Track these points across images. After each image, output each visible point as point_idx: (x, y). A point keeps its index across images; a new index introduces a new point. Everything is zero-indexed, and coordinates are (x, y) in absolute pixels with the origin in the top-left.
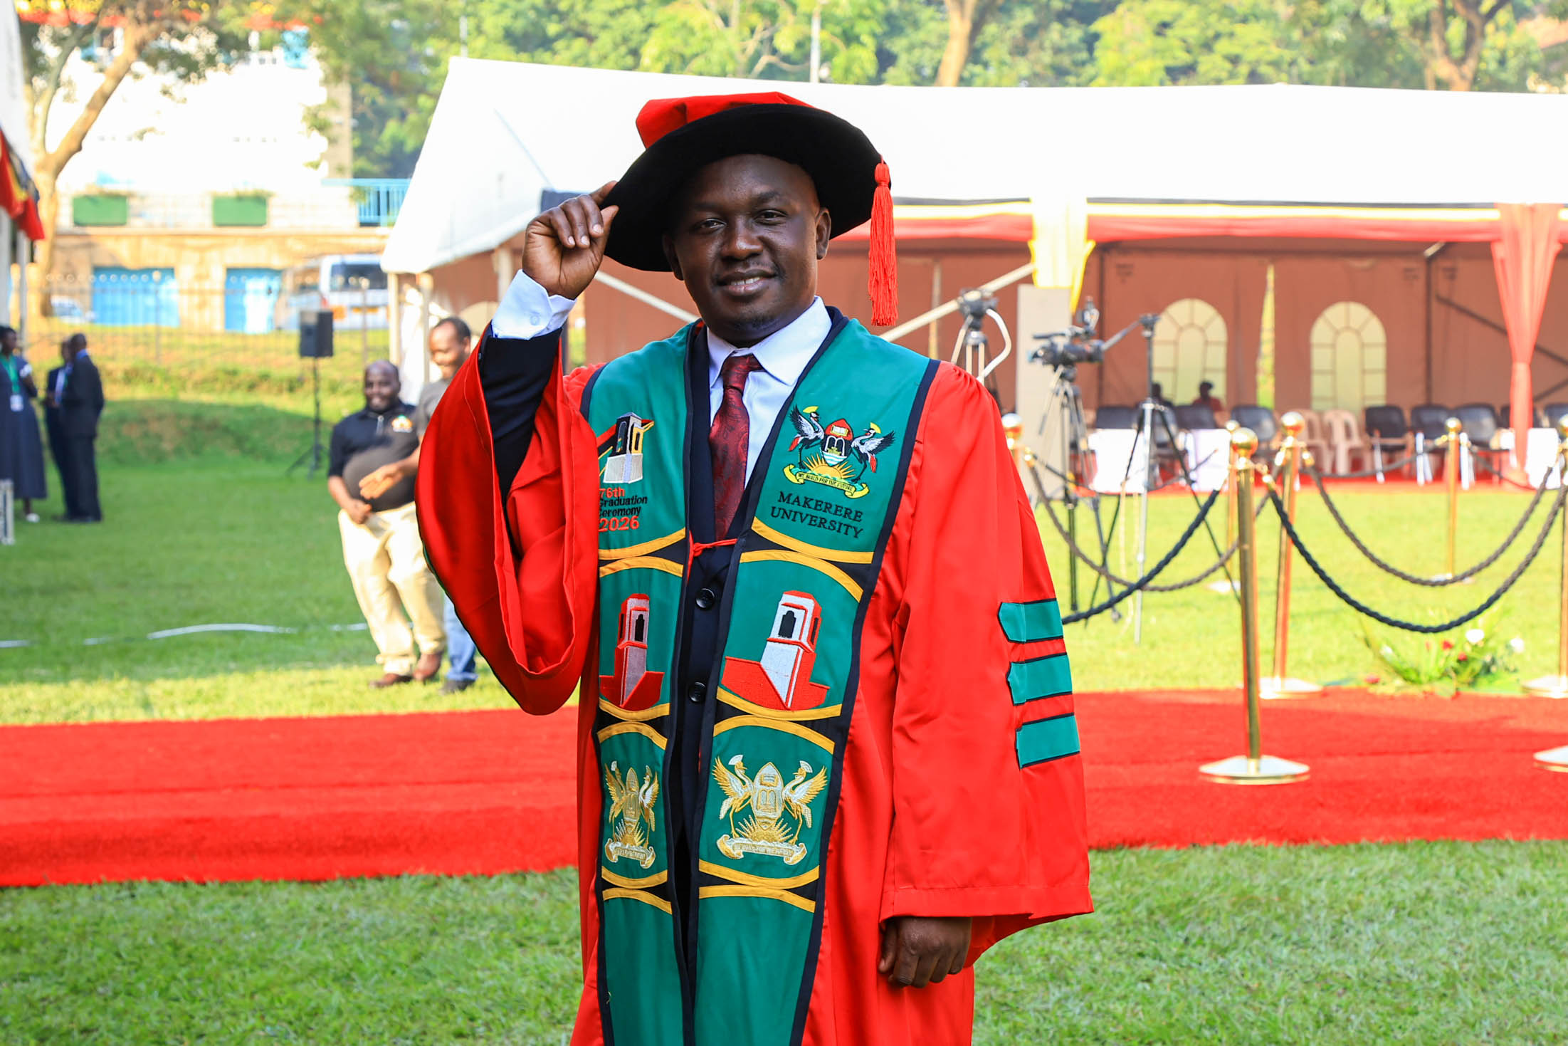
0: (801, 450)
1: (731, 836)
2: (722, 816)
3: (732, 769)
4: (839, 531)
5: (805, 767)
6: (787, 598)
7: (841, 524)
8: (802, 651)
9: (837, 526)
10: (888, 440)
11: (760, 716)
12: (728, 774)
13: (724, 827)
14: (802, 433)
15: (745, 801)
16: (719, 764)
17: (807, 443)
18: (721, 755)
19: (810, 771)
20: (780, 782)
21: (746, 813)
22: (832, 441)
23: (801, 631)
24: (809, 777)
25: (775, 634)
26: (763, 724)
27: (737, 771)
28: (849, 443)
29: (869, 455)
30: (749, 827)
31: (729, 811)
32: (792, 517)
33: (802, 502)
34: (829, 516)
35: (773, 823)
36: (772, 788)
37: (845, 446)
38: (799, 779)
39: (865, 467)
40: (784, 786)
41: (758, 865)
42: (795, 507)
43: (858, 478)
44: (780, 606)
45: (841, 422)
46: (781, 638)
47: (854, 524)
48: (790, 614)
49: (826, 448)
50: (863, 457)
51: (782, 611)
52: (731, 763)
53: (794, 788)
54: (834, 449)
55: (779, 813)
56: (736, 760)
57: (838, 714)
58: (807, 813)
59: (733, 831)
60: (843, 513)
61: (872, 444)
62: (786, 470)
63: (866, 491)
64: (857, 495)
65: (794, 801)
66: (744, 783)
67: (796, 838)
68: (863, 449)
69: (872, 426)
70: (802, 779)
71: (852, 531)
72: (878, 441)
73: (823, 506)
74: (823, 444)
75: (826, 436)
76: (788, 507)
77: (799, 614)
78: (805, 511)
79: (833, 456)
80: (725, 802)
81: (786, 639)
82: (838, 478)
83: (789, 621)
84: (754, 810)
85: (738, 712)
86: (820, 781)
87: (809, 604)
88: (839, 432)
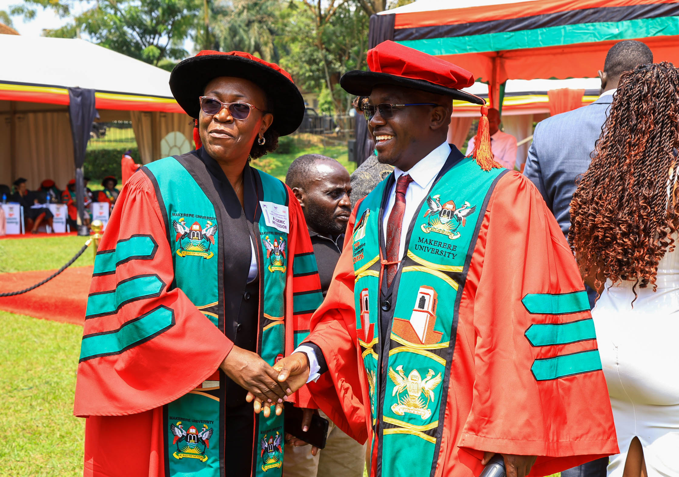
0: (429, 216)
1: (398, 404)
2: (393, 395)
3: (397, 372)
4: (445, 256)
5: (432, 372)
6: (422, 290)
7: (446, 252)
8: (429, 315)
9: (444, 253)
10: (473, 209)
11: (410, 347)
12: (396, 375)
13: (394, 400)
14: (431, 208)
15: (404, 387)
16: (391, 369)
17: (433, 213)
18: (392, 365)
19: (434, 374)
20: (420, 379)
21: (405, 393)
22: (445, 211)
23: (428, 306)
24: (433, 377)
25: (416, 307)
26: (411, 350)
27: (400, 373)
28: (453, 212)
29: (462, 218)
30: (406, 400)
31: (397, 392)
32: (424, 249)
33: (428, 242)
34: (440, 249)
35: (417, 399)
36: (416, 382)
37: (451, 214)
38: (429, 377)
39: (460, 223)
40: (422, 380)
41: (411, 418)
42: (426, 245)
43: (456, 230)
44: (419, 294)
45: (452, 202)
46: (419, 309)
47: (453, 252)
48: (423, 297)
49: (442, 215)
50: (459, 219)
51: (420, 296)
52: (397, 369)
53: (426, 382)
54: (446, 215)
55: (419, 394)
56: (399, 368)
57: (448, 346)
58: (432, 394)
59: (399, 402)
60: (447, 246)
61: (465, 212)
62: (422, 227)
63: (459, 235)
64: (455, 237)
65: (426, 389)
66: (404, 379)
67: (427, 406)
68: (460, 215)
69: (466, 203)
70: (430, 378)
71: (451, 256)
72: (467, 211)
73: (438, 243)
74: (440, 213)
75: (443, 209)
76: (422, 245)
77: (427, 297)
78: (430, 246)
79: (445, 219)
80: (395, 388)
81: (421, 309)
82: (446, 230)
83: (423, 300)
84: (409, 392)
85: (399, 345)
86: (438, 379)
87: (431, 292)
88: (449, 207)
